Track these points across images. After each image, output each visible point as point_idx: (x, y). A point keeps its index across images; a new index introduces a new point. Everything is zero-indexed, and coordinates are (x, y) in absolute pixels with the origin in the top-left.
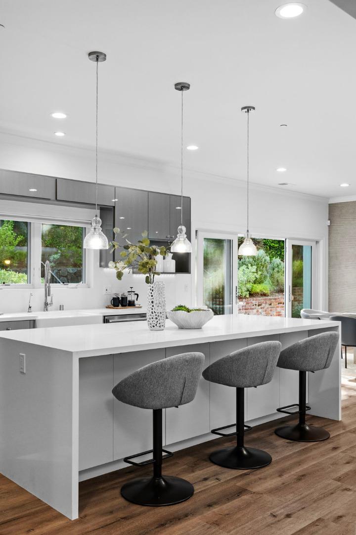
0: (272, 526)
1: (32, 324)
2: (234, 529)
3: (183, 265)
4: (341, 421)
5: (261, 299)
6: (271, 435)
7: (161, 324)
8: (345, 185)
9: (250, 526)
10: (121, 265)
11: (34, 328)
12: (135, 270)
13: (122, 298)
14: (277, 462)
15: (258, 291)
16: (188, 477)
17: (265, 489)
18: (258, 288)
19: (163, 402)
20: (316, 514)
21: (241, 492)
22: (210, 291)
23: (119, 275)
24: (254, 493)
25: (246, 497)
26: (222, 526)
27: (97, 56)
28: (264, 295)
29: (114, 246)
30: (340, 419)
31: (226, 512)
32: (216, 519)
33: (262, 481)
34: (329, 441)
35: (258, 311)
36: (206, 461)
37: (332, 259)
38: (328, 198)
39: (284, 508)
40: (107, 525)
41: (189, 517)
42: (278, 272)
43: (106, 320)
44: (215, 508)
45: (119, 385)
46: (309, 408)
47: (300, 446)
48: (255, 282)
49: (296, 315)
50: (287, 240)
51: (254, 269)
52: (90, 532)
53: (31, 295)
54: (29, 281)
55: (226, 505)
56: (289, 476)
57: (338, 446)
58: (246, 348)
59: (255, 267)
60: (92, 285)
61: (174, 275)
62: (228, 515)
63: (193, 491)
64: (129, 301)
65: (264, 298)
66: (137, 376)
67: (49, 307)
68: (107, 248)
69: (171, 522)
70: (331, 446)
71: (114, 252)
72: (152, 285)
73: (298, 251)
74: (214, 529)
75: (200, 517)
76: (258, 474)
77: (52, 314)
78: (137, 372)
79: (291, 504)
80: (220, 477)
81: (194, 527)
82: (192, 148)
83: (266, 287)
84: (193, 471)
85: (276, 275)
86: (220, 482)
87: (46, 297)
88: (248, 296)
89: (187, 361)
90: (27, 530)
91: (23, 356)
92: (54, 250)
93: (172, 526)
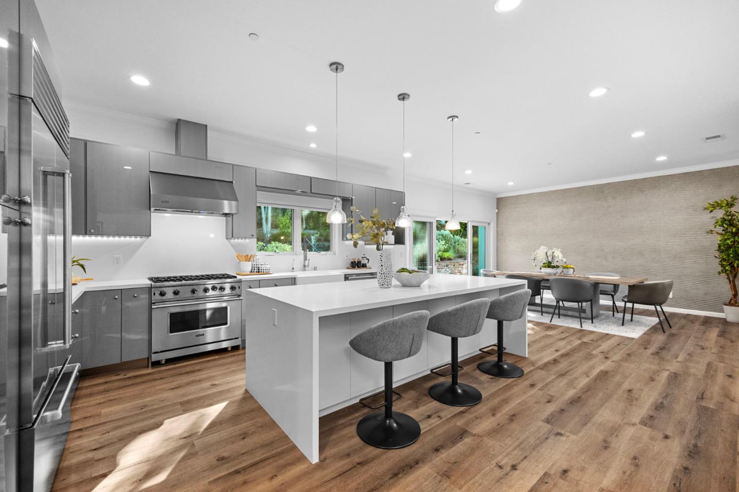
0: (501, 481)
1: (293, 281)
2: (465, 484)
3: (399, 238)
4: (528, 358)
5: (448, 262)
6: (475, 370)
7: (389, 283)
8: (511, 184)
9: (480, 481)
10: (356, 236)
11: (295, 284)
12: (366, 242)
13: (358, 262)
14: (488, 399)
15: (446, 256)
16: (413, 414)
17: (484, 431)
18: (446, 255)
19: (394, 356)
20: (541, 466)
21: (462, 433)
22: (417, 257)
23: (355, 245)
24: (475, 435)
25: (468, 440)
26: (453, 478)
27: (336, 66)
28: (450, 259)
29: (352, 221)
30: (527, 356)
31: (453, 459)
32: (445, 469)
33: (479, 421)
34: (524, 377)
35: (446, 270)
36: (427, 396)
37: (499, 235)
38: (496, 194)
39: (507, 456)
40: (344, 473)
41: (420, 464)
42: (458, 244)
43: (346, 278)
44: (442, 454)
45: (355, 338)
46: (505, 349)
47: (503, 382)
48: (444, 251)
49: (475, 273)
50: (469, 223)
51: (443, 242)
52: (329, 481)
53: (294, 260)
54: (293, 249)
55: (452, 449)
56: (501, 416)
57: (534, 383)
58: (462, 305)
59: (444, 241)
60: (337, 253)
61: (393, 246)
62: (455, 463)
63: (420, 430)
64: (363, 264)
65: (450, 261)
66: (371, 331)
67: (307, 268)
68: (346, 222)
69: (403, 470)
70: (527, 383)
71: (352, 225)
72: (381, 252)
73: (476, 230)
74: (446, 484)
75: (429, 464)
76: (474, 413)
77: (309, 274)
78: (371, 328)
79: (512, 451)
80: (442, 414)
81: (426, 480)
82: (407, 155)
83: (450, 254)
84: (417, 407)
85: (457, 247)
86: (442, 420)
87: (304, 261)
88: (439, 260)
89: (416, 319)
90: (270, 476)
91: (274, 311)
92: (316, 231)
93: (405, 476)
